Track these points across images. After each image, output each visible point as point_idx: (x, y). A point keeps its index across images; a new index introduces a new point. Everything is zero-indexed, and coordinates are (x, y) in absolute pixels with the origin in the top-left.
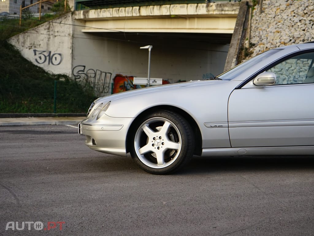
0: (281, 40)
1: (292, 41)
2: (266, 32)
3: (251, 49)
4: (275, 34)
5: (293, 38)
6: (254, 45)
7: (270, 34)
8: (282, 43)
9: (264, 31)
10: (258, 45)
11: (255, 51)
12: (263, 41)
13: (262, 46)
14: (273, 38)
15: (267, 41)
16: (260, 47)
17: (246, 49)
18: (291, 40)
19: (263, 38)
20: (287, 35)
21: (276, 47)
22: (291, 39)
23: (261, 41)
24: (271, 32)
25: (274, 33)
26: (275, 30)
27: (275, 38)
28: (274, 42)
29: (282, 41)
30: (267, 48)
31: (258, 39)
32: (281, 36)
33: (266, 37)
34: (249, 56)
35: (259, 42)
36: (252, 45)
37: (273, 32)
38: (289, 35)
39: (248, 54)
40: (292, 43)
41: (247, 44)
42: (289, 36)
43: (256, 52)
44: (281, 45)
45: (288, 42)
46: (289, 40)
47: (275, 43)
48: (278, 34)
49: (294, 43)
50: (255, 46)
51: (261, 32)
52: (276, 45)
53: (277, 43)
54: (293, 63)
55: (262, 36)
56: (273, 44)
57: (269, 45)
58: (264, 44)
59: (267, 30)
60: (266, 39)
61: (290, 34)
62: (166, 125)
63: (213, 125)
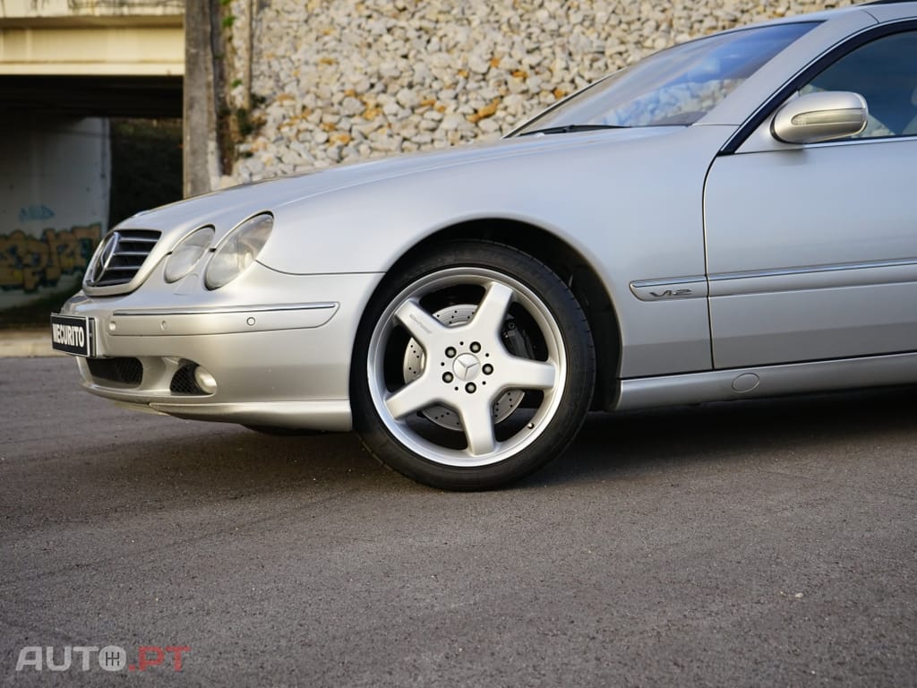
0: (343, 84)
1: (379, 87)
2: (290, 65)
3: (257, 114)
4: (320, 68)
5: (380, 78)
6: (263, 100)
7: (304, 69)
8: (347, 93)
9: (283, 61)
10: (274, 101)
11: (270, 120)
12: (287, 89)
13: (287, 103)
14: (317, 80)
15: (299, 90)
16: (281, 106)
17: (242, 113)
18: (372, 86)
19: (286, 81)
20: (358, 72)
21: (332, 105)
22: (374, 80)
23: (282, 88)
24: (307, 63)
25: (316, 65)
26: (318, 58)
27: (324, 79)
28: (324, 91)
29: (348, 87)
30: (304, 108)
31: (271, 83)
32: (342, 75)
33: (294, 78)
34: (254, 132)
35: (275, 93)
36: (257, 101)
37: (312, 61)
38: (364, 71)
39: (251, 128)
40: (378, 94)
41: (238, 97)
42: (366, 74)
43: (274, 121)
44: (347, 99)
45: (367, 91)
46: (368, 86)
47: (328, 95)
48: (331, 69)
49: (384, 92)
50: (268, 102)
51: (275, 64)
52: (330, 99)
53: (332, 94)
54: (393, 148)
55: (282, 76)
56: (322, 95)
57: (309, 101)
58: (293, 98)
59: (294, 57)
60: (295, 83)
61: (366, 67)
62: (498, 296)
63: (659, 290)
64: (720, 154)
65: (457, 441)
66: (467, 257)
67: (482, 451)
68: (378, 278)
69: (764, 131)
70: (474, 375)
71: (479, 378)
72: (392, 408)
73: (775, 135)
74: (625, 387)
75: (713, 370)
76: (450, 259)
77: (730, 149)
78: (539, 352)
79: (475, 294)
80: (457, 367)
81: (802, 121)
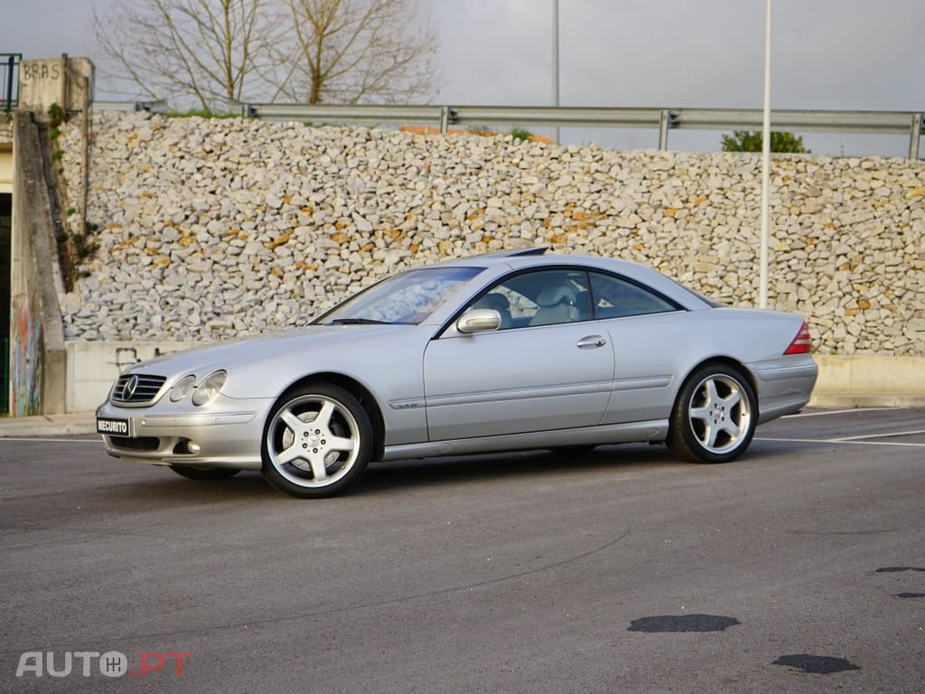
0: (163, 215)
1: (192, 219)
2: (116, 197)
3: (90, 240)
4: (142, 201)
5: (193, 211)
6: (95, 227)
7: (128, 200)
8: (166, 223)
9: (109, 193)
10: (105, 228)
11: (103, 244)
12: (115, 218)
13: (116, 230)
14: (141, 211)
15: (125, 219)
16: (111, 233)
17: (79, 240)
18: (187, 217)
19: (113, 211)
20: (174, 205)
21: (154, 233)
22: (188, 213)
23: (111, 217)
24: (130, 196)
25: (139, 198)
26: (140, 191)
27: (146, 211)
28: (147, 220)
29: (167, 218)
30: (131, 235)
31: (101, 213)
32: (161, 207)
33: (120, 209)
34: (89, 255)
35: (105, 222)
36: (90, 228)
37: (135, 194)
38: (179, 205)
39: (88, 252)
40: (192, 224)
41: (74, 224)
42: (181, 207)
43: (106, 246)
44: (166, 228)
45: (183, 221)
46: (183, 217)
47: (151, 225)
48: (153, 201)
49: (197, 223)
50: (100, 229)
51: (103, 196)
52: (152, 228)
53: (154, 224)
54: (205, 270)
55: (110, 206)
56: (145, 225)
57: (134, 229)
58: (120, 226)
59: (118, 191)
60: (122, 213)
61: (181, 201)
62: (328, 408)
63: (403, 404)
64: (432, 339)
65: (309, 475)
66: (315, 390)
67: (321, 481)
68: (275, 399)
69: (453, 328)
70: (317, 445)
71: (319, 446)
72: (278, 460)
73: (458, 329)
74: (387, 450)
75: (429, 441)
76: (305, 391)
77: (437, 337)
78: (347, 434)
79: (317, 407)
80: (309, 440)
81: (471, 323)
